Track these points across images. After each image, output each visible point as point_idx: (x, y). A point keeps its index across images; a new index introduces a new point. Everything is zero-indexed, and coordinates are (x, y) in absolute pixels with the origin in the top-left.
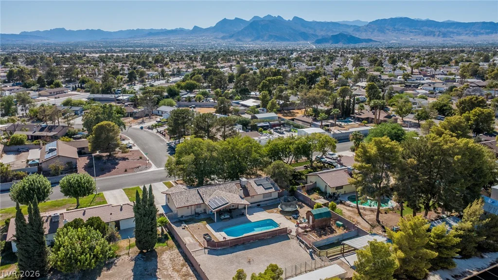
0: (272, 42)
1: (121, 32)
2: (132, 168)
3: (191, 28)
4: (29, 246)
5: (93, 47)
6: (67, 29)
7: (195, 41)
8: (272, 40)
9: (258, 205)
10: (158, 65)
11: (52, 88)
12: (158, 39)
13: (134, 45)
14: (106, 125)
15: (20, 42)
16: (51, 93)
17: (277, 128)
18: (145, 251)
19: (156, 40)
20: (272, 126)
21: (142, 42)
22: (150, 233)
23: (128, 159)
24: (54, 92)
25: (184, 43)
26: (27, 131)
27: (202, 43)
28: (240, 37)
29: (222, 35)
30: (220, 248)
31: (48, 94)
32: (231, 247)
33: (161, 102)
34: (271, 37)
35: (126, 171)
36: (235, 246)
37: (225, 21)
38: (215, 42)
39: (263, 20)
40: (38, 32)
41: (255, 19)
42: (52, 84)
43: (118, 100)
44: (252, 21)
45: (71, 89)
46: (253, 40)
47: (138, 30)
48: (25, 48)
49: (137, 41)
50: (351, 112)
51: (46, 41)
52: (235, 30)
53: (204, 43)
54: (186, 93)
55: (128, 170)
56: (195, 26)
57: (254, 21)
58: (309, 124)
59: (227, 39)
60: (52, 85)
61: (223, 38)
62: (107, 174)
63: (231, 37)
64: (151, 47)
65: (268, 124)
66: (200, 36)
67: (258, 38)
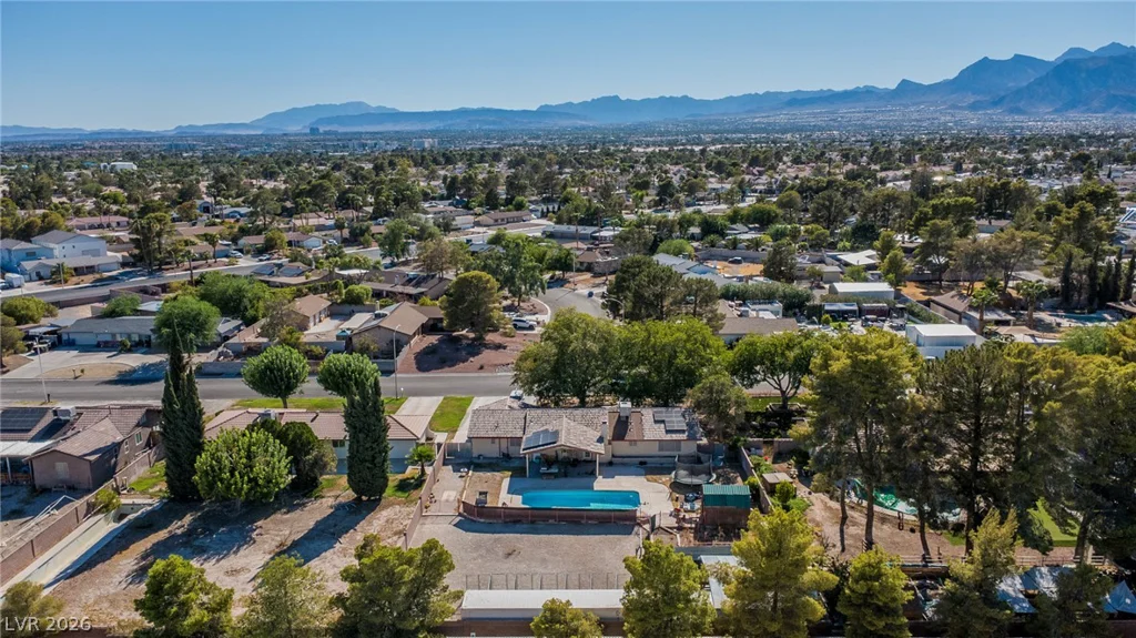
0: (1117, 113)
1: (730, 99)
2: (496, 365)
3: (893, 86)
4: (179, 446)
5: (661, 134)
6: (623, 98)
7: (897, 116)
8: (1115, 109)
9: (642, 463)
10: (755, 171)
11: (509, 210)
12: (808, 114)
13: (752, 128)
14: (472, 277)
15: (533, 126)
16: (496, 221)
17: (869, 317)
18: (364, 498)
19: (804, 116)
20: (860, 313)
21: (771, 120)
22: (368, 464)
23: (505, 348)
24: (503, 220)
25: (868, 122)
26: (380, 281)
27: (914, 120)
28: (1021, 105)
29: (971, 99)
30: (482, 520)
31: (491, 222)
32: (506, 522)
33: (662, 246)
34: (1112, 102)
35: (482, 368)
36: (515, 522)
37: (985, 63)
38: (948, 118)
39: (1093, 57)
40: (570, 105)
41: (1068, 57)
42: (511, 204)
43: (596, 238)
44: (1059, 63)
45: (539, 214)
46: (1056, 111)
47: (768, 93)
48: (538, 137)
49: (759, 119)
50: (1121, 295)
51: (580, 123)
52: (1011, 84)
53: (918, 121)
54: (747, 229)
55: (486, 367)
56: (904, 80)
57: (1065, 61)
58: (957, 316)
59: (985, 109)
60: (510, 207)
61: (974, 107)
62: (447, 369)
63: (996, 103)
64: (785, 131)
65: (855, 308)
66: (914, 104)
67: (1072, 105)
